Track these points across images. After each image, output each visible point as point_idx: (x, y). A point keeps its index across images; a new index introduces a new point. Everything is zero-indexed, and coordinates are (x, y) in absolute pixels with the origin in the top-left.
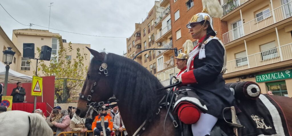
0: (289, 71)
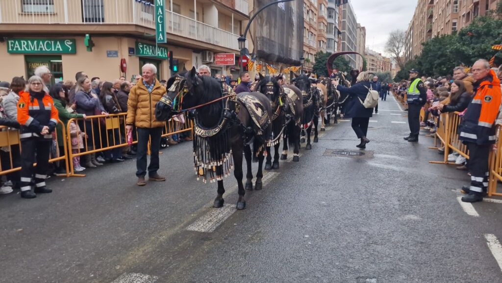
0: (71, 41)
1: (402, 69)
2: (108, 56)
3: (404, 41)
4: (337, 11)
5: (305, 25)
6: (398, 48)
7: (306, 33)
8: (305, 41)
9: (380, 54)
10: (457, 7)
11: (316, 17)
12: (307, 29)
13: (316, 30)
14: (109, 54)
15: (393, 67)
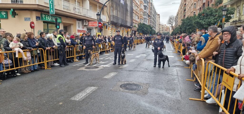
0: (5, 13)
1: (174, 31)
2: (25, 20)
3: (174, 20)
4: (148, 7)
5: (134, 12)
6: (172, 23)
7: (134, 15)
8: (134, 18)
9: (165, 25)
10: (195, 6)
11: (139, 9)
12: (135, 14)
13: (139, 14)
14: (26, 19)
15: (171, 30)
